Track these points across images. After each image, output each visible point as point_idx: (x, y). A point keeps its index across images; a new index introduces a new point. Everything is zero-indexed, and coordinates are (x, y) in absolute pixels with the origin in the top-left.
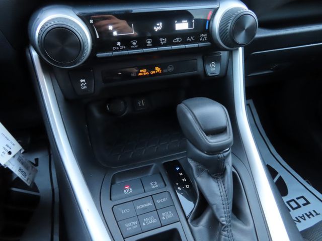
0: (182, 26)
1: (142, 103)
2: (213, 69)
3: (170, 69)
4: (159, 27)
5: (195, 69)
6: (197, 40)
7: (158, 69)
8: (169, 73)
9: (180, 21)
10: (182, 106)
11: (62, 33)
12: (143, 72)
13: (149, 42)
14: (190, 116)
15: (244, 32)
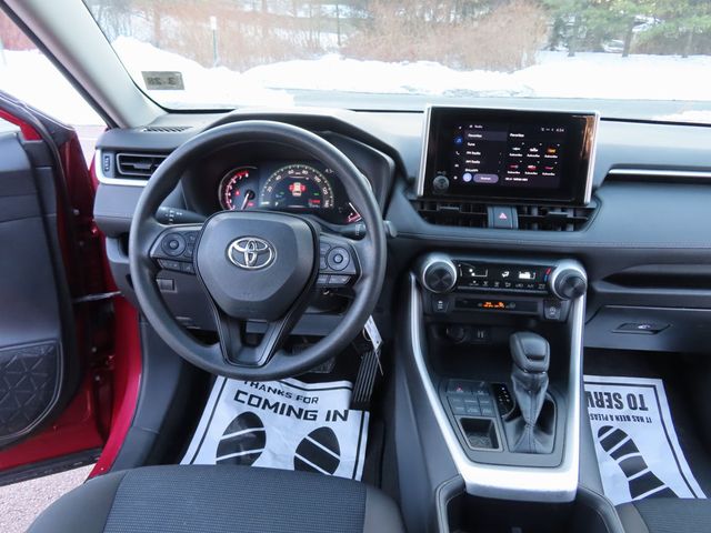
0: (526, 276)
1: (481, 334)
2: (552, 313)
3: (512, 306)
4: (506, 274)
5: (535, 310)
6: (536, 288)
7: (501, 305)
8: (510, 309)
9: (523, 272)
10: (515, 336)
11: (441, 272)
12: (489, 304)
13: (497, 284)
14: (518, 343)
15: (572, 289)
